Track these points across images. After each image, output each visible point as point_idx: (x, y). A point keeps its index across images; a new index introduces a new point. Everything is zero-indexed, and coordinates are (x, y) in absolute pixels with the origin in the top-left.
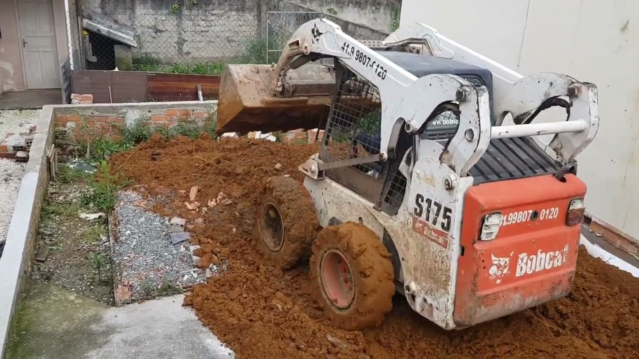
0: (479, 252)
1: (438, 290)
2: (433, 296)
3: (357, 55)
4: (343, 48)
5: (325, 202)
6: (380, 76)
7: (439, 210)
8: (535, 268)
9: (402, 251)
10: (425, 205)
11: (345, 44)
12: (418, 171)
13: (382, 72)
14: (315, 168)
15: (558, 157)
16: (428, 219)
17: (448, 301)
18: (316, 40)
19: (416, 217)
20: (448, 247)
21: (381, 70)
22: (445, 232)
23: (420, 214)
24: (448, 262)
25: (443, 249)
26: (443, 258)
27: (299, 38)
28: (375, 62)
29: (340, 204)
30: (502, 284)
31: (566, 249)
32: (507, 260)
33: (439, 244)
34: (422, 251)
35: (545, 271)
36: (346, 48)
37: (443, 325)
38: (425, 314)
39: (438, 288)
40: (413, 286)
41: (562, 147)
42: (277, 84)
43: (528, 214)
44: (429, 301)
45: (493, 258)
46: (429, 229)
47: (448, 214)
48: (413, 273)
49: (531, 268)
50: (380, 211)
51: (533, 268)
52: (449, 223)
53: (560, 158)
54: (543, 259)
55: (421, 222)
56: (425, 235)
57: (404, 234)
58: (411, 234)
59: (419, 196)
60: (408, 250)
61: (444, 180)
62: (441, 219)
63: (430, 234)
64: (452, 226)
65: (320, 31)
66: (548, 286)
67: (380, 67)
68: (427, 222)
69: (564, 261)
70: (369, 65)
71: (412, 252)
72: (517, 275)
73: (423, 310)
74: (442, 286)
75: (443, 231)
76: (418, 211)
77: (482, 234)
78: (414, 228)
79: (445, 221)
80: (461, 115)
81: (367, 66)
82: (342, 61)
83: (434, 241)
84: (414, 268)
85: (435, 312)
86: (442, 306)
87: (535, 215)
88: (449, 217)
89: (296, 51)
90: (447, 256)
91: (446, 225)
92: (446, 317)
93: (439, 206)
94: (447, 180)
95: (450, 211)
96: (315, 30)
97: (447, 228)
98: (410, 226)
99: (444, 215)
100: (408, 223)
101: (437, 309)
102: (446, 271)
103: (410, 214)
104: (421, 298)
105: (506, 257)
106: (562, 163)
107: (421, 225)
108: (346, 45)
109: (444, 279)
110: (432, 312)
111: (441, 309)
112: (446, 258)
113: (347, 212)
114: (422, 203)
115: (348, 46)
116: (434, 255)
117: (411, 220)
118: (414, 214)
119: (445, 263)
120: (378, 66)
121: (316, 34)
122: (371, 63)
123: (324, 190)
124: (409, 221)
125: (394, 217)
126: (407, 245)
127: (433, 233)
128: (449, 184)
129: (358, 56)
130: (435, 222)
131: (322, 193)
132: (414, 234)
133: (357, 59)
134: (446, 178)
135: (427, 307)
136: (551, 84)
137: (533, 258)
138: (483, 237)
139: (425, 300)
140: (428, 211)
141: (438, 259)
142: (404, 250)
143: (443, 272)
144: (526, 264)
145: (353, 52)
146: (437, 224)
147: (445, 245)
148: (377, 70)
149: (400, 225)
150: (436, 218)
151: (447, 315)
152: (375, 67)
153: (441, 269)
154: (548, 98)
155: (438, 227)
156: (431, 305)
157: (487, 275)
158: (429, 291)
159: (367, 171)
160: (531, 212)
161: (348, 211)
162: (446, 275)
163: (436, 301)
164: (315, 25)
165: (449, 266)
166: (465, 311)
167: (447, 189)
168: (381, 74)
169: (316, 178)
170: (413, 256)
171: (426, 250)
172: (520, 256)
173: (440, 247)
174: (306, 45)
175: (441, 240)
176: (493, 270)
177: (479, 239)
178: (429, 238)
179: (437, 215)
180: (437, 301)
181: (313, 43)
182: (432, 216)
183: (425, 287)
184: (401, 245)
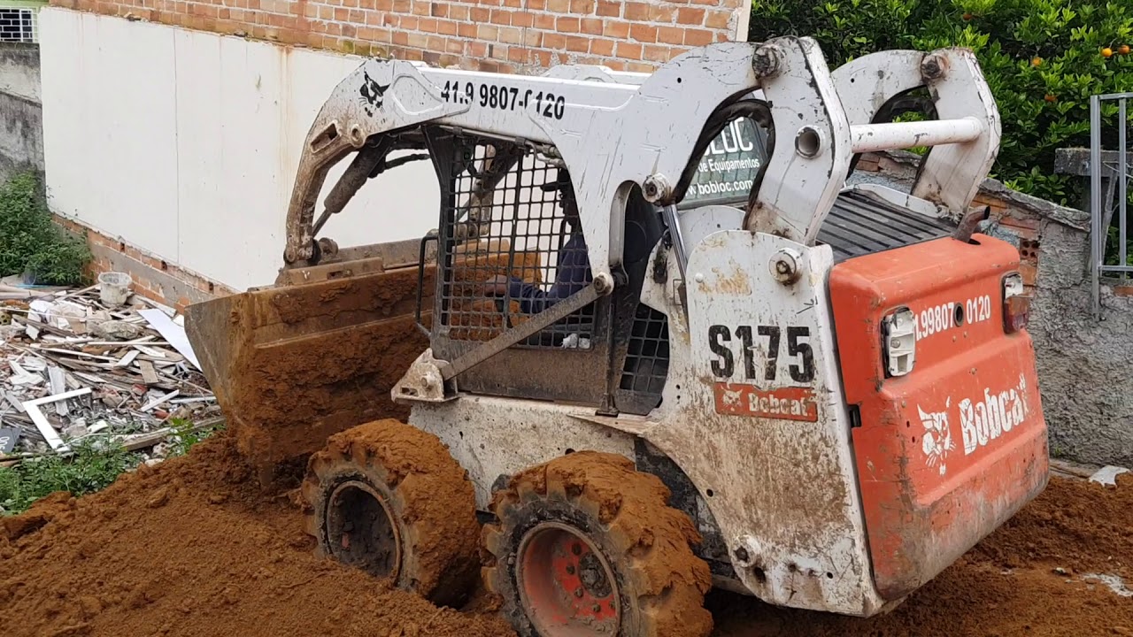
0: (896, 404)
1: (819, 528)
2: (812, 548)
3: (482, 97)
4: (446, 96)
5: (471, 450)
6: (550, 115)
7: (774, 344)
8: (990, 431)
9: (702, 474)
10: (735, 345)
11: (448, 86)
12: (700, 276)
13: (553, 103)
14: (433, 378)
15: (939, 210)
16: (751, 373)
17: (854, 544)
18: (374, 106)
19: (721, 380)
20: (820, 417)
21: (550, 101)
22: (803, 385)
23: (728, 371)
24: (829, 451)
25: (811, 426)
26: (814, 446)
27: (332, 119)
28: (529, 92)
29: (509, 439)
30: (950, 474)
31: (1023, 384)
32: (944, 416)
33: (796, 419)
34: (754, 454)
35: (1006, 436)
36: (451, 92)
37: (856, 608)
38: (803, 602)
39: (818, 524)
40: (754, 544)
41: (940, 188)
42: (301, 241)
43: (949, 310)
44: (804, 563)
45: (923, 415)
46: (760, 394)
47: (800, 340)
48: (743, 513)
49: (983, 433)
50: (616, 416)
51: (986, 432)
52: (808, 361)
53: (943, 211)
54: (996, 409)
55: (735, 387)
56: (752, 414)
57: (699, 434)
58: (718, 426)
59: (714, 331)
60: (718, 464)
61: (774, 264)
62: (785, 360)
63: (766, 405)
64: (818, 366)
65: (381, 85)
66: (1018, 468)
67: (544, 96)
68: (750, 382)
69: (1026, 409)
70: (517, 103)
71: (730, 466)
72: (967, 452)
73: (793, 592)
74: (829, 514)
75: (797, 384)
76: (722, 366)
77: (891, 360)
78: (721, 408)
79: (798, 360)
80: (773, 111)
81: (512, 109)
82: (448, 125)
83: (781, 417)
84: (745, 502)
85: (828, 585)
86: (840, 564)
87: (959, 313)
88: (805, 349)
89: (333, 149)
90: (823, 439)
91: (801, 370)
92: (858, 586)
93: (772, 332)
94: (780, 262)
95: (804, 331)
96: (369, 86)
97: (807, 372)
98: (711, 408)
99: (790, 348)
100: (702, 403)
101: (830, 575)
102: (831, 474)
103: (705, 380)
104: (781, 565)
105: (941, 411)
106: (952, 217)
107: (737, 395)
108: (451, 86)
109: (830, 494)
110: (817, 589)
111: (841, 570)
112: (821, 445)
113: (531, 452)
114: (727, 344)
115: (456, 87)
116: (790, 450)
117: (709, 393)
118: (713, 375)
119: (822, 458)
120: (540, 97)
121: (371, 93)
122: (520, 97)
123: (464, 424)
124: (705, 397)
125: (654, 413)
126: (713, 455)
127: (773, 400)
128: (788, 271)
129: (486, 96)
130: (771, 375)
131: (461, 433)
132: (725, 422)
133: (483, 105)
134: (777, 260)
135: (801, 581)
136: (881, 74)
137: (980, 408)
138: (895, 370)
139: (793, 567)
140: (749, 355)
141: (801, 457)
142: (707, 469)
143: (823, 480)
144: (974, 422)
145: (471, 95)
146: (778, 373)
147: (812, 415)
148: (539, 105)
149: (684, 417)
150: (772, 363)
151: (860, 580)
152: (533, 101)
153: (818, 476)
154: (882, 103)
155: (784, 380)
156: (811, 572)
157: (921, 457)
158: (797, 542)
159: (558, 340)
160: (951, 305)
161: (535, 446)
162: (830, 485)
163: (822, 557)
164: (366, 77)
165: (834, 461)
166: (901, 556)
167: (786, 284)
168: (552, 110)
169: (440, 398)
170: (735, 475)
171: (765, 445)
172: (960, 405)
173: (801, 424)
174: (354, 127)
175: (797, 408)
176: (928, 443)
177: (888, 375)
178: (765, 416)
179: (774, 352)
180: (825, 556)
181: (370, 114)
182: (760, 363)
183: (783, 535)
184: (696, 461)
